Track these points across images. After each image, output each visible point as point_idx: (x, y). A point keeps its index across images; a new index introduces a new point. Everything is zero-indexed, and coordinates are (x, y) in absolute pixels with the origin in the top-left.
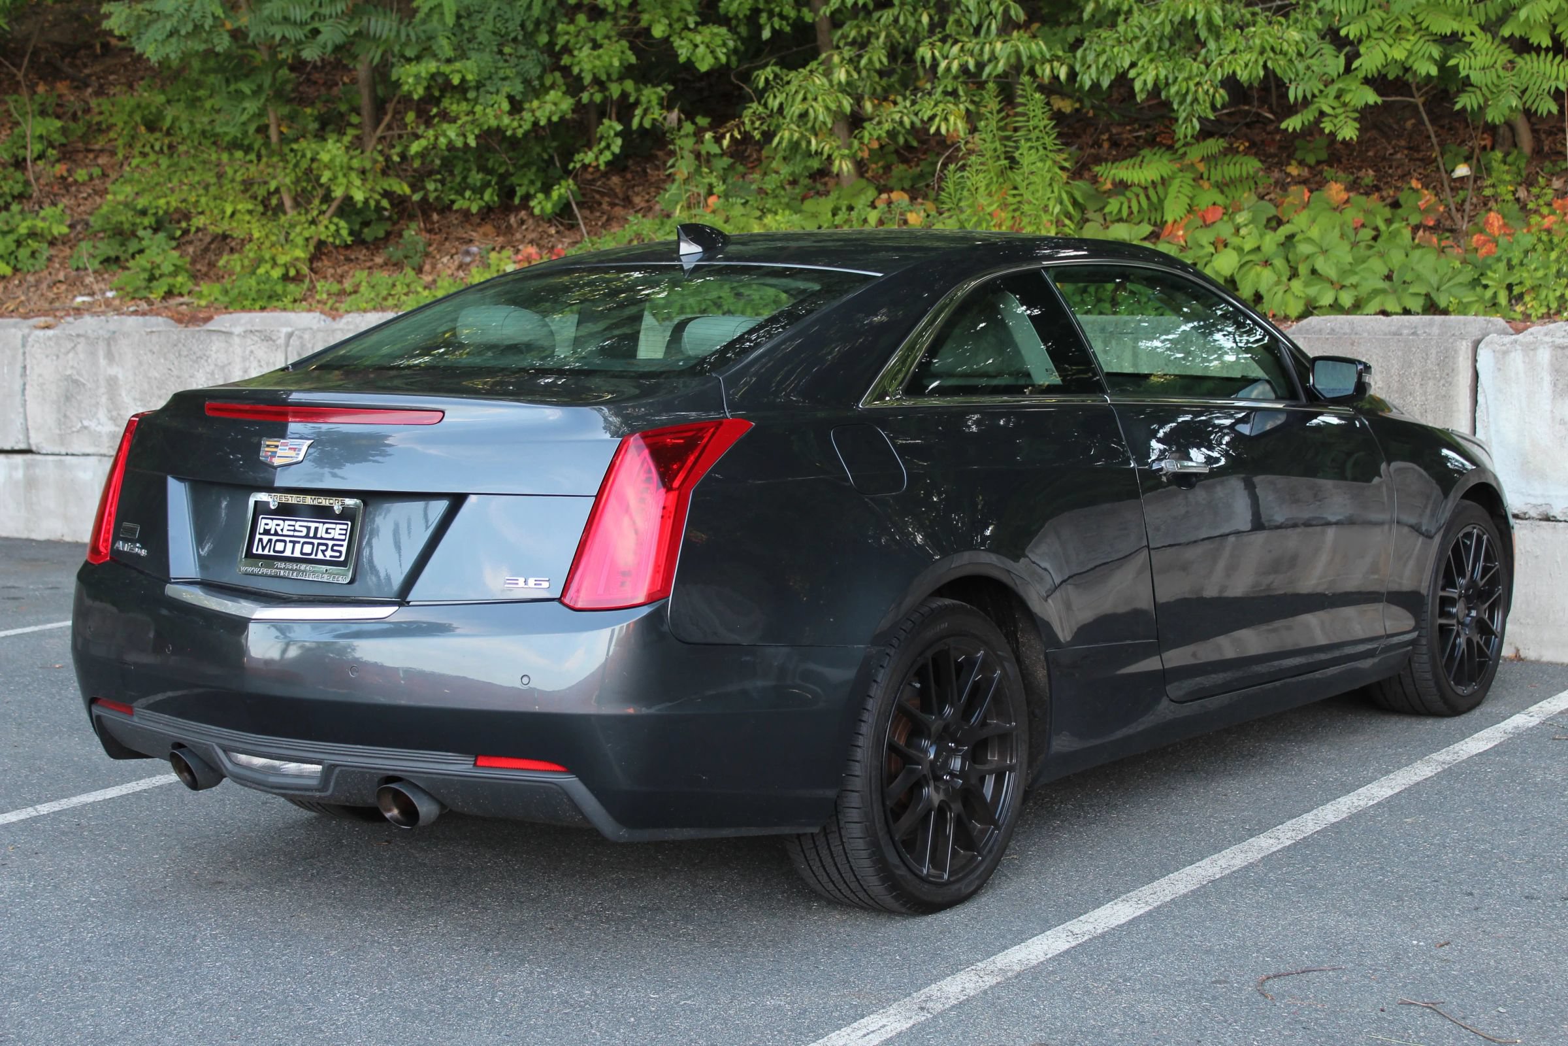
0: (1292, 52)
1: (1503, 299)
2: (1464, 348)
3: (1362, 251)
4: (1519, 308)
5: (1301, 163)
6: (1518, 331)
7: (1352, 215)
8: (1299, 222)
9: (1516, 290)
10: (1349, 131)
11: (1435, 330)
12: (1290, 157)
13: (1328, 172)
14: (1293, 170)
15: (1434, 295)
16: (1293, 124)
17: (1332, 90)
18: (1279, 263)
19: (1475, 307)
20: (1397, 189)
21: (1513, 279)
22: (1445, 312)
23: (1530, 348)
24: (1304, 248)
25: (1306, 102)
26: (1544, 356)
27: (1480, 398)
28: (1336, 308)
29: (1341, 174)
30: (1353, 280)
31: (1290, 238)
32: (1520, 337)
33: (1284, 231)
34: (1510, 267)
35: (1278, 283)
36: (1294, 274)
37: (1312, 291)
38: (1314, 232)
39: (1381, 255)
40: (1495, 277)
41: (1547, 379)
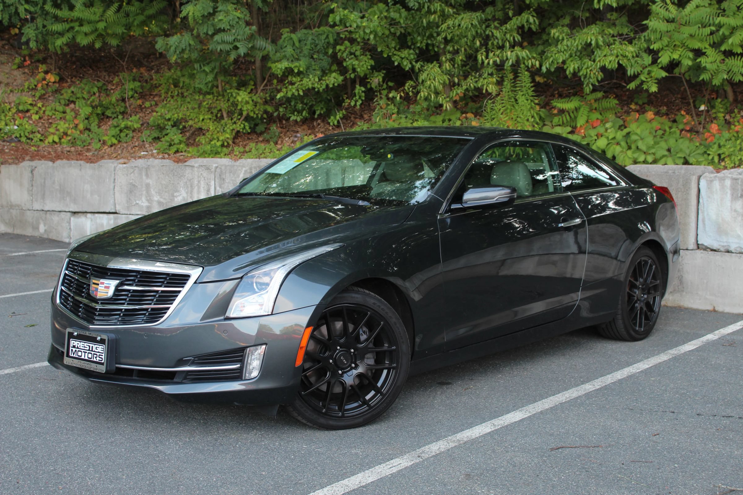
0: (630, 56)
1: (716, 159)
2: (694, 179)
3: (658, 139)
4: (723, 164)
5: (636, 104)
6: (718, 172)
7: (655, 124)
8: (633, 127)
9: (722, 156)
10: (654, 88)
11: (683, 172)
12: (632, 101)
13: (647, 107)
14: (633, 106)
15: (687, 158)
16: (632, 86)
17: (646, 71)
18: (623, 144)
19: (704, 163)
20: (676, 115)
21: (720, 152)
22: (691, 164)
23: (722, 179)
24: (634, 137)
25: (635, 77)
26: (728, 183)
27: (701, 200)
28: (645, 162)
29: (652, 108)
30: (653, 151)
31: (628, 134)
32: (718, 175)
33: (626, 131)
34: (720, 146)
35: (622, 152)
36: (629, 148)
37: (636, 155)
38: (638, 131)
39: (666, 141)
40: (713, 151)
41: (729, 192)
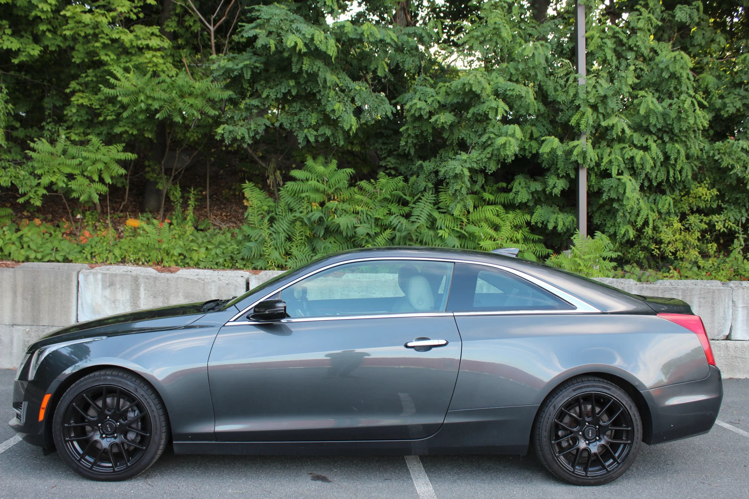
0: (22, 178)
1: (89, 257)
2: (74, 274)
3: (44, 241)
4: (94, 260)
5: (28, 211)
6: (92, 268)
7: (42, 229)
8: (24, 230)
9: (94, 254)
10: (38, 203)
11: (66, 268)
12: (25, 209)
13: (37, 215)
14: (25, 213)
15: (67, 256)
16: (21, 200)
17: (33, 190)
18: (18, 244)
19: (81, 259)
20: (59, 221)
21: (93, 250)
22: (71, 261)
23: (95, 274)
24: (25, 239)
25: (25, 194)
26: (99, 276)
27: (80, 289)
28: (36, 259)
29: (41, 216)
30: (42, 250)
31: (22, 236)
32: (92, 270)
33: (19, 234)
34: (92, 247)
35: (17, 250)
36: (23, 248)
37: (28, 253)
38: (29, 234)
39: (51, 242)
40: (87, 250)
41: (100, 283)
